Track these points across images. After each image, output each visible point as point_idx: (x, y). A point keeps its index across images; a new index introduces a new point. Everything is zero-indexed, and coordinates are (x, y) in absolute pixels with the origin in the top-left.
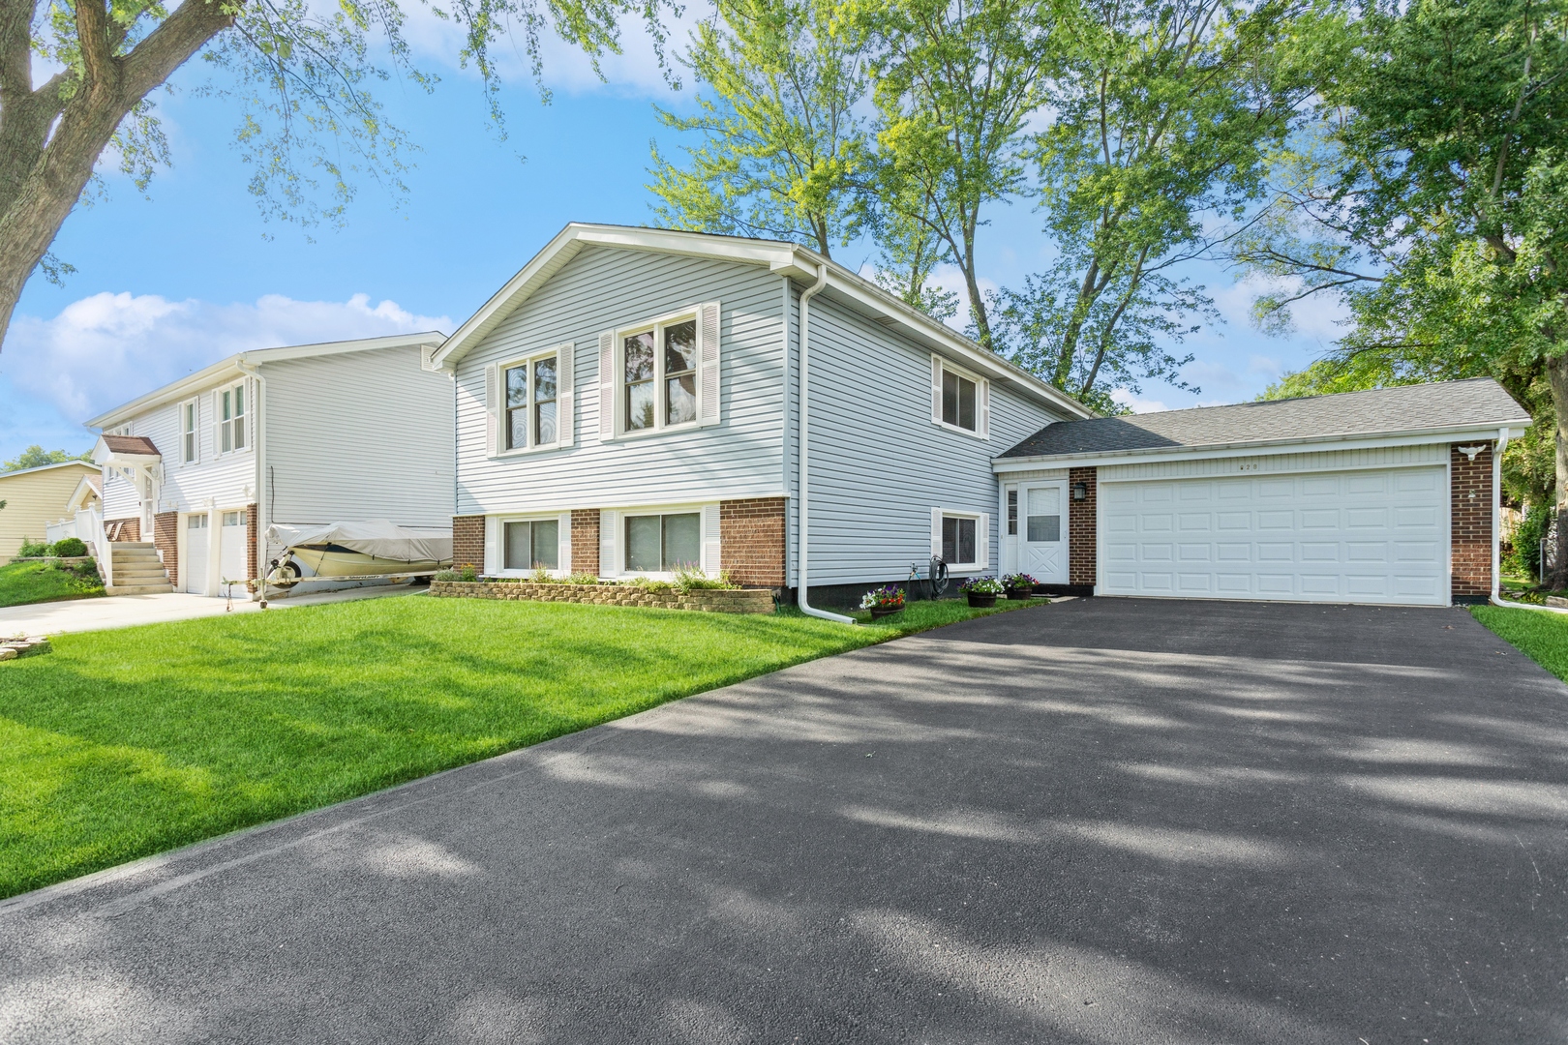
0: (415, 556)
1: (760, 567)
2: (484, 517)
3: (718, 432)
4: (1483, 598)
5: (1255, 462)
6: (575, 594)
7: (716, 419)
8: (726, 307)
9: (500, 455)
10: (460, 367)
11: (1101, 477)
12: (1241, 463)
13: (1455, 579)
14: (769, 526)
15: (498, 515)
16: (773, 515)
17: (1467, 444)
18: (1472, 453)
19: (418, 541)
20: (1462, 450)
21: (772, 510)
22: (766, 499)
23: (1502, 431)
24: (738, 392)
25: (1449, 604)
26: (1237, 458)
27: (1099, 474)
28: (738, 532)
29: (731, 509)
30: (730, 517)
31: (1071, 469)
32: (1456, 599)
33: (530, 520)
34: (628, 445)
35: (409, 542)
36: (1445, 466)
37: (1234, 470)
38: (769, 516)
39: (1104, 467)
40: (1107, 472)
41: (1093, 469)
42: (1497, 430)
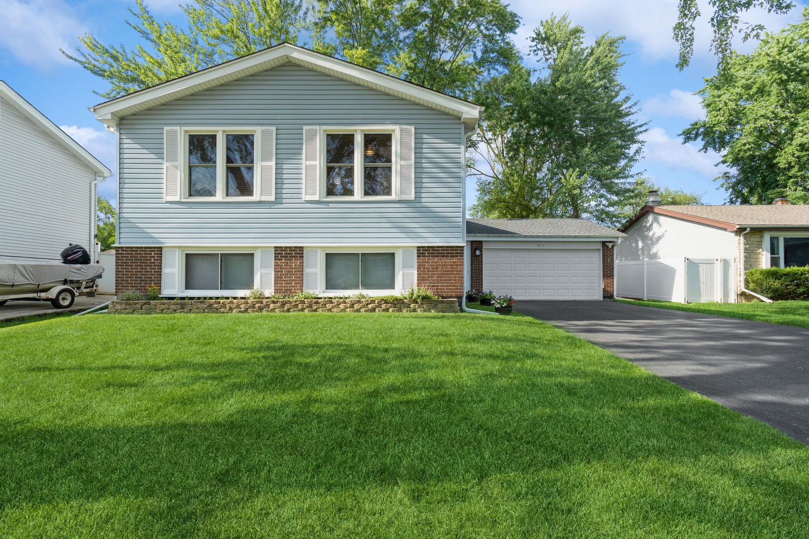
0: (19, 280)
1: (448, 286)
2: (161, 248)
3: (412, 205)
4: (612, 297)
5: (543, 243)
6: (310, 306)
7: (412, 197)
8: (419, 131)
9: (183, 200)
10: (124, 122)
11: (485, 246)
12: (538, 244)
13: (604, 290)
14: (455, 262)
15: (179, 247)
16: (457, 256)
17: (607, 242)
18: (610, 245)
19: (23, 266)
20: (607, 244)
21: (456, 253)
22: (453, 247)
23: (620, 238)
24: (427, 183)
25: (602, 299)
26: (537, 241)
27: (483, 244)
28: (431, 265)
29: (422, 252)
30: (425, 256)
31: (472, 241)
32: (604, 297)
33: (220, 252)
34: (331, 205)
35: (15, 267)
36: (599, 249)
37: (535, 247)
38: (454, 256)
39: (486, 241)
40: (487, 244)
41: (481, 242)
42: (617, 238)
